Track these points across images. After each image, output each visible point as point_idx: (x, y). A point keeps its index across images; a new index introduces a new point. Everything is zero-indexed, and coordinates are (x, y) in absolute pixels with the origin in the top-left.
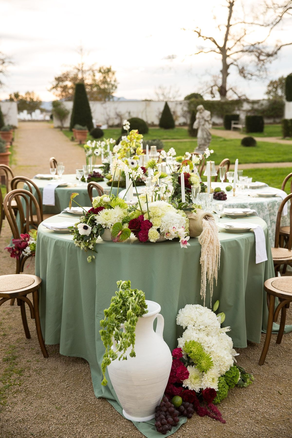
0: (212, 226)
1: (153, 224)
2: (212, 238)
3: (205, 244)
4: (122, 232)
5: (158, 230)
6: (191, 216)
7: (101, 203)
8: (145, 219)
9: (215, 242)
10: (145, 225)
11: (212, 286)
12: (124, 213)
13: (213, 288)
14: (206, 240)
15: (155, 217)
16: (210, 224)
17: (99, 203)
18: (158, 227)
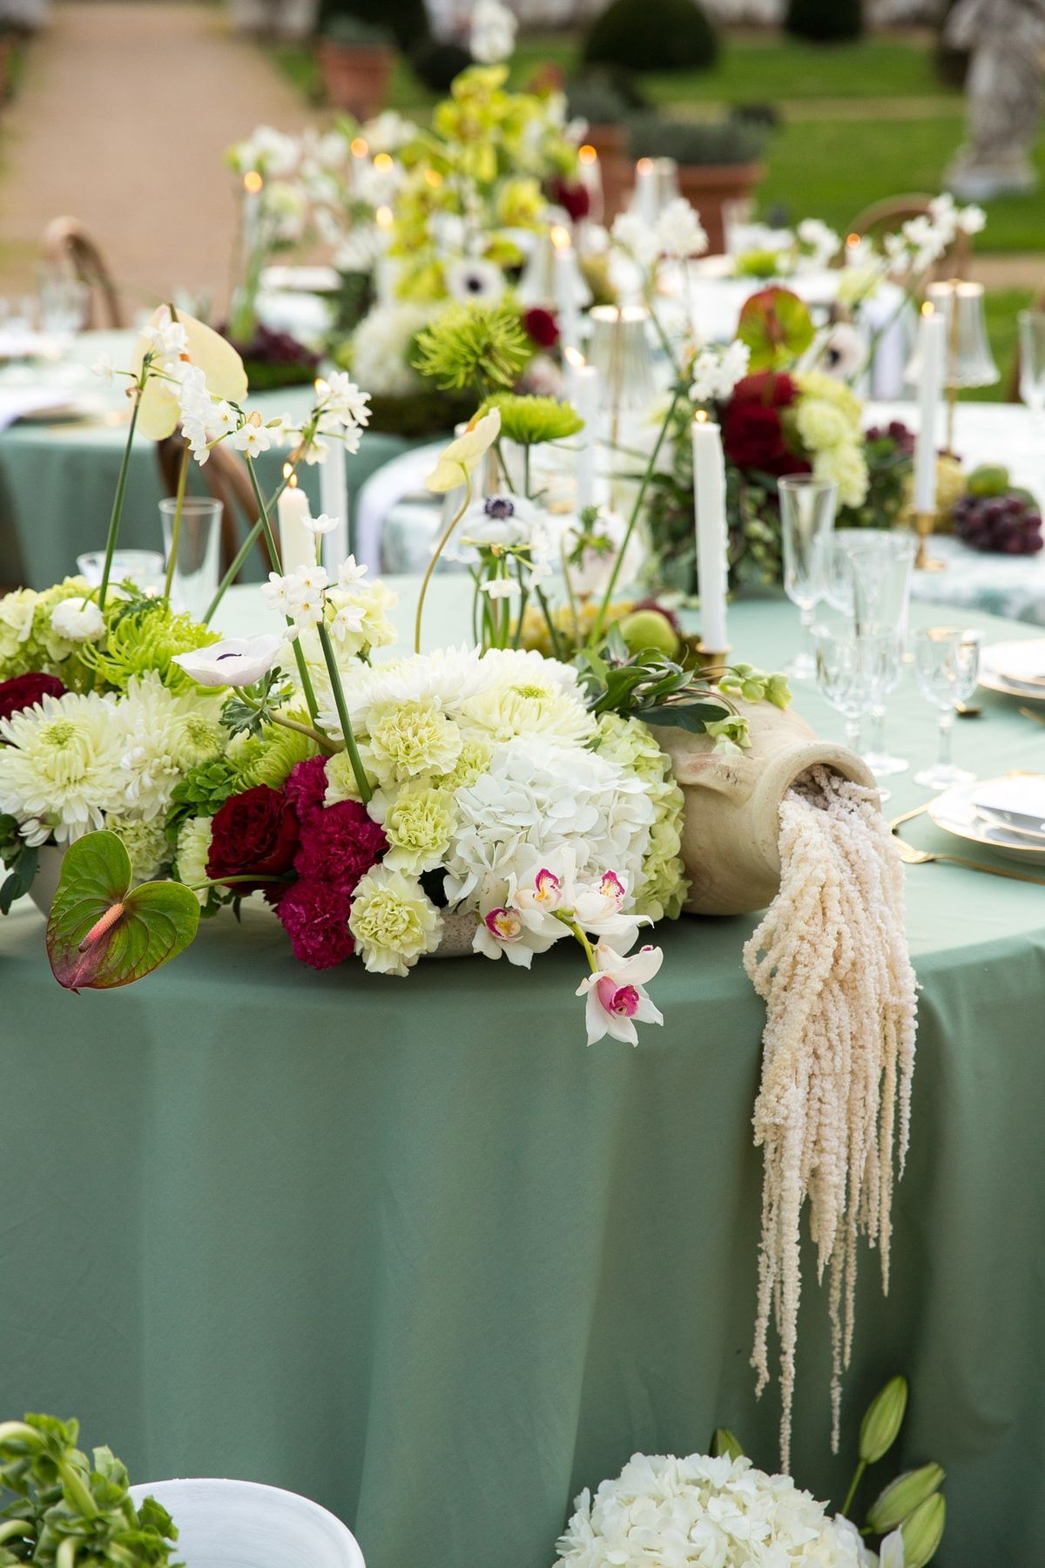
0: (853, 857)
1: (391, 837)
2: (848, 955)
3: (791, 998)
4: (132, 907)
5: (432, 883)
6: (696, 768)
7: (41, 641)
8: (332, 796)
9: (871, 985)
10: (330, 842)
11: (843, 1291)
12: (197, 734)
13: (850, 1304)
14: (800, 970)
15: (406, 788)
16: (837, 839)
17: (24, 645)
18: (432, 863)
